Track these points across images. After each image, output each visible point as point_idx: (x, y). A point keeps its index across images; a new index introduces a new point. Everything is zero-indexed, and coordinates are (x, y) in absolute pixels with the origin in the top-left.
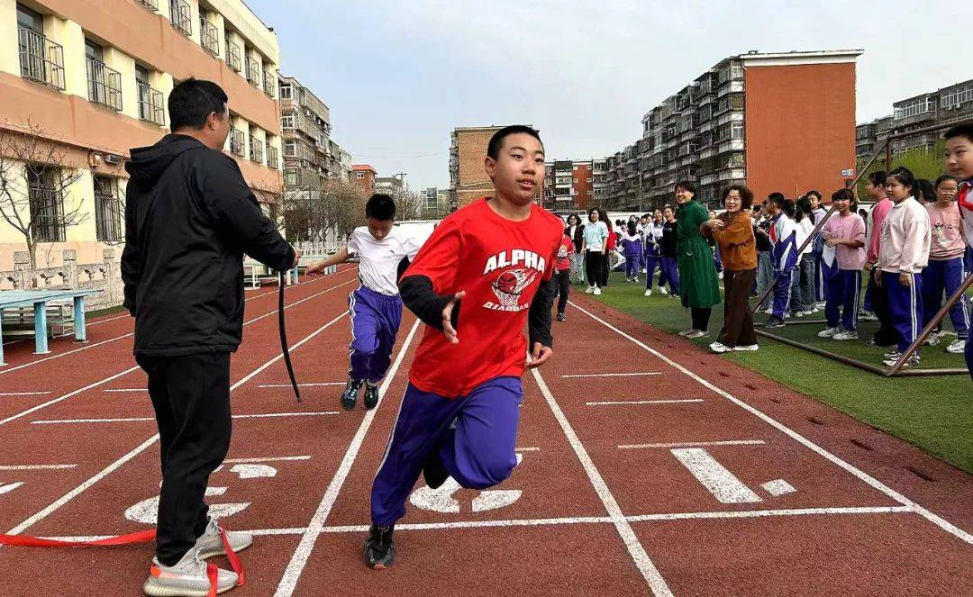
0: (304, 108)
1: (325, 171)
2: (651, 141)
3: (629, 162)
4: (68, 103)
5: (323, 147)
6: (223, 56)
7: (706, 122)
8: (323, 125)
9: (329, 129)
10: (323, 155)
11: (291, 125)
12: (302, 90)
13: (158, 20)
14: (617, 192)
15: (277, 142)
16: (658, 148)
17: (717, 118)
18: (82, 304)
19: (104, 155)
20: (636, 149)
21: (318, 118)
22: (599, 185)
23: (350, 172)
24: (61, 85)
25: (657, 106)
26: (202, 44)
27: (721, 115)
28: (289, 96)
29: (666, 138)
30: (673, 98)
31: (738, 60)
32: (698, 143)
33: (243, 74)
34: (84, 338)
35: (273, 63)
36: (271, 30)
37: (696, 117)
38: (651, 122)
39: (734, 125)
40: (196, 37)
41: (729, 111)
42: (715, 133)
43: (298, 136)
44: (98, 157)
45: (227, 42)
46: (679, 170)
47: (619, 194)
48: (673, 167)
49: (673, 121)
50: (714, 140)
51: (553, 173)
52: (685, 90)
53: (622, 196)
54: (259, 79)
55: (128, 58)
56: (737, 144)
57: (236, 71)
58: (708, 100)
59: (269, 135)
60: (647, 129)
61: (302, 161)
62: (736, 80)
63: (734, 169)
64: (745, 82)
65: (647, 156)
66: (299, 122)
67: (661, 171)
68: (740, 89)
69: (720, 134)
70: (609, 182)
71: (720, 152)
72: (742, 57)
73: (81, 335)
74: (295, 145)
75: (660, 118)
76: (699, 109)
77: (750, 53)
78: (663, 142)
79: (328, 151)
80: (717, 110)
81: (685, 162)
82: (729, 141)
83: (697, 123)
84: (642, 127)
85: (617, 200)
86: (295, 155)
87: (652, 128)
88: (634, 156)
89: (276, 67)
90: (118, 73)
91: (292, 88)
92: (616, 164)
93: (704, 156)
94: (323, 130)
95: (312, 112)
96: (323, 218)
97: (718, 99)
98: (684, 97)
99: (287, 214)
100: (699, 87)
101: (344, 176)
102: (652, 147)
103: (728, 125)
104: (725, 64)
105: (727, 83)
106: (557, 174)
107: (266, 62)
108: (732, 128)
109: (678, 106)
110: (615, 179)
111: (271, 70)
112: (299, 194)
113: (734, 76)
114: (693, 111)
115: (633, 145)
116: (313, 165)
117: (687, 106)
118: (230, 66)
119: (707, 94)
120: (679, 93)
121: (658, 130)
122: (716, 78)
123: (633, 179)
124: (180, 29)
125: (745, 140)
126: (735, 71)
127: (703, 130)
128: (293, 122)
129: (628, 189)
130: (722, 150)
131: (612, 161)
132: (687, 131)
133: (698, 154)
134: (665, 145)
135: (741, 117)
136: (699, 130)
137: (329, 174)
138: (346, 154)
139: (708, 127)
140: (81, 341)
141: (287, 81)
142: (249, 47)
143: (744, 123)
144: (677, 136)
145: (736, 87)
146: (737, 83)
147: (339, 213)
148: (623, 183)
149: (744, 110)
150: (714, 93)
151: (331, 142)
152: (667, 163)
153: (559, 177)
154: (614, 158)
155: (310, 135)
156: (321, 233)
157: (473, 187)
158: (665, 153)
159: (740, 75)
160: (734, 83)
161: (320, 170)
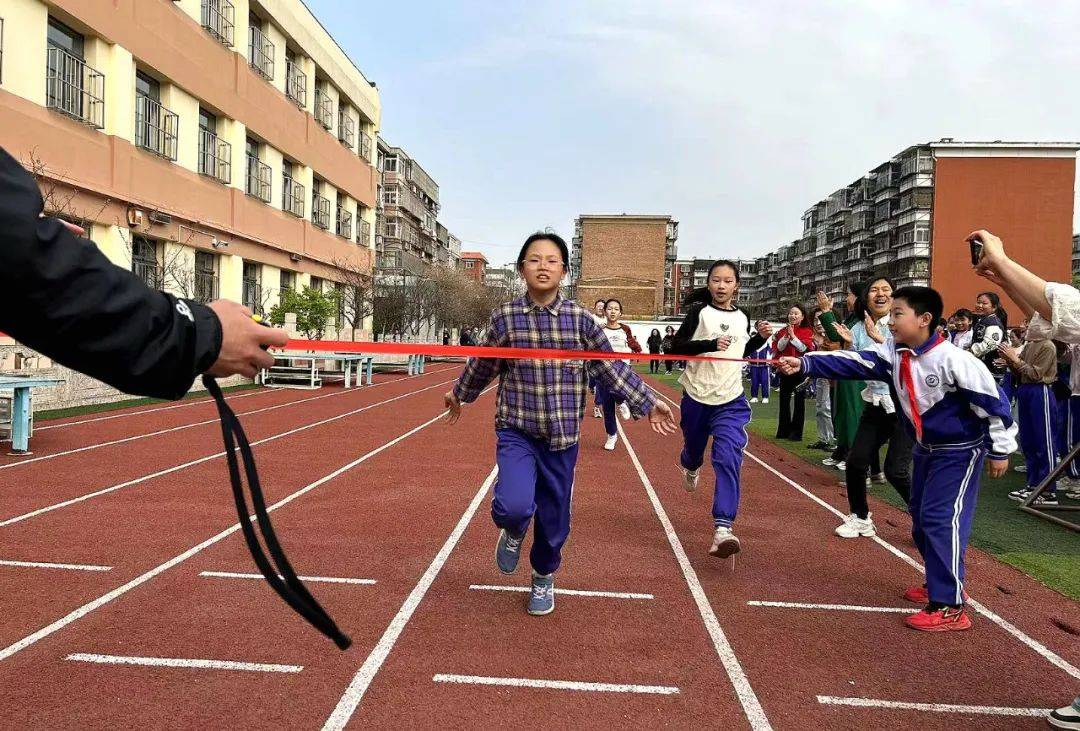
0: (410, 184)
1: (429, 256)
2: (813, 241)
3: (784, 265)
4: (106, 144)
5: (429, 229)
6: (310, 108)
7: (883, 221)
8: (431, 204)
9: (437, 209)
10: (429, 239)
11: (394, 202)
12: (409, 163)
13: (233, 58)
14: (766, 300)
15: (370, 216)
16: (821, 250)
17: (897, 217)
18: (25, 398)
19: (147, 211)
20: (794, 249)
21: (425, 196)
22: (746, 290)
23: (458, 260)
24: (99, 122)
25: (823, 200)
26: (287, 91)
27: (903, 214)
28: (393, 169)
29: (831, 240)
30: (843, 191)
31: (927, 149)
32: (871, 245)
33: (335, 132)
34: (25, 447)
35: (372, 124)
36: (373, 85)
37: (871, 214)
38: (814, 217)
39: (919, 227)
40: (279, 82)
41: (913, 209)
42: (894, 236)
43: (401, 215)
44: (139, 214)
45: (317, 93)
46: (845, 277)
47: (768, 302)
48: (839, 273)
49: (841, 219)
50: (891, 244)
51: (691, 273)
52: (858, 183)
53: (773, 305)
54: (354, 141)
55: (190, 98)
56: (921, 250)
57: (326, 128)
58: (886, 196)
59: (361, 207)
60: (808, 228)
61: (404, 243)
62: (923, 172)
63: (916, 279)
64: (934, 175)
65: (807, 258)
66: (402, 199)
67: (823, 277)
68: (928, 183)
69: (899, 236)
70: (758, 287)
71: (899, 257)
72: (932, 145)
73: (21, 442)
74: (396, 224)
75: (826, 214)
76: (875, 205)
77: (942, 141)
78: (828, 243)
79: (434, 234)
80: (898, 208)
81: (854, 268)
82: (911, 245)
83: (872, 221)
84: (801, 225)
85: (766, 308)
86: (396, 236)
87: (814, 225)
88: (790, 259)
89: (375, 128)
90: (175, 115)
91: (398, 159)
92: (768, 266)
93: (877, 262)
94: (430, 209)
95: (418, 188)
96: (419, 308)
97: (900, 195)
98: (856, 192)
99: (376, 301)
100: (875, 180)
101: (451, 263)
102: (813, 249)
103: (911, 225)
104: (910, 153)
105: (912, 176)
106: (696, 275)
107: (365, 121)
108: (916, 230)
109: (848, 201)
110: (765, 284)
111: (370, 131)
112: (390, 280)
113: (920, 167)
114: (867, 208)
115: (789, 245)
116: (416, 249)
117: (860, 202)
118: (319, 121)
119: (886, 188)
120: (851, 186)
121: (821, 229)
122: (897, 170)
123: (787, 285)
124: (261, 72)
125: (931, 244)
126: (922, 163)
127: (877, 232)
128: (397, 199)
129: (780, 296)
130: (902, 255)
131: (763, 263)
132: (858, 232)
133: (871, 259)
134: (829, 247)
135: (927, 217)
136: (873, 230)
137: (434, 259)
138: (455, 240)
139: (885, 228)
140: (19, 451)
141: (393, 152)
142: (345, 102)
143: (931, 223)
144: (845, 238)
145: (923, 181)
146: (926, 176)
147: (437, 304)
148: (775, 290)
149: (932, 209)
150: (895, 187)
151: (438, 225)
152: (832, 267)
153: (698, 278)
154: (766, 260)
155: (415, 214)
156: (414, 324)
157: (597, 283)
158: (828, 256)
159: (928, 166)
160: (921, 176)
161: (423, 254)
